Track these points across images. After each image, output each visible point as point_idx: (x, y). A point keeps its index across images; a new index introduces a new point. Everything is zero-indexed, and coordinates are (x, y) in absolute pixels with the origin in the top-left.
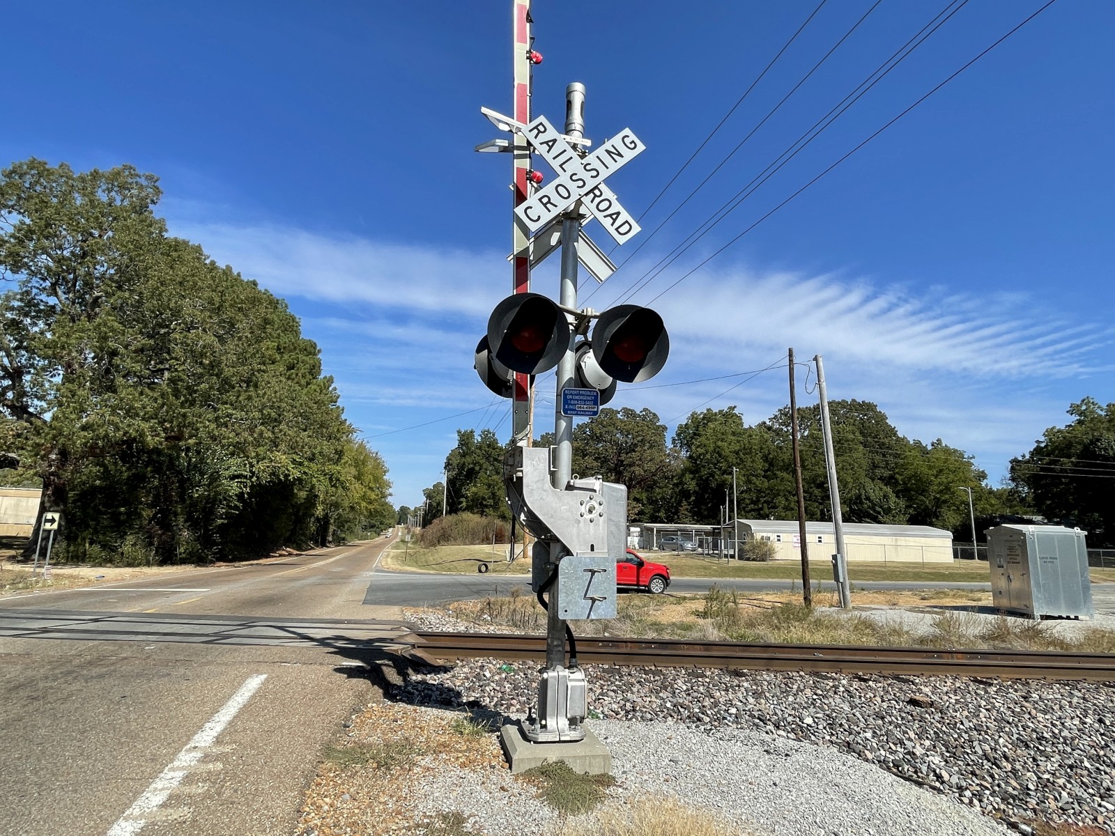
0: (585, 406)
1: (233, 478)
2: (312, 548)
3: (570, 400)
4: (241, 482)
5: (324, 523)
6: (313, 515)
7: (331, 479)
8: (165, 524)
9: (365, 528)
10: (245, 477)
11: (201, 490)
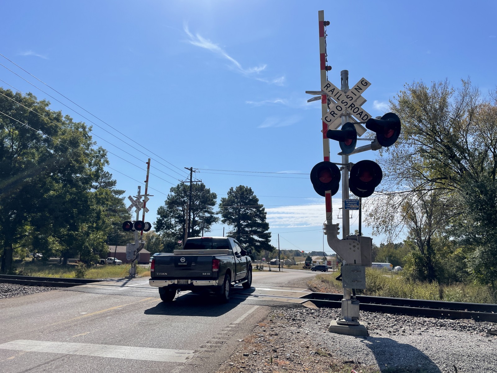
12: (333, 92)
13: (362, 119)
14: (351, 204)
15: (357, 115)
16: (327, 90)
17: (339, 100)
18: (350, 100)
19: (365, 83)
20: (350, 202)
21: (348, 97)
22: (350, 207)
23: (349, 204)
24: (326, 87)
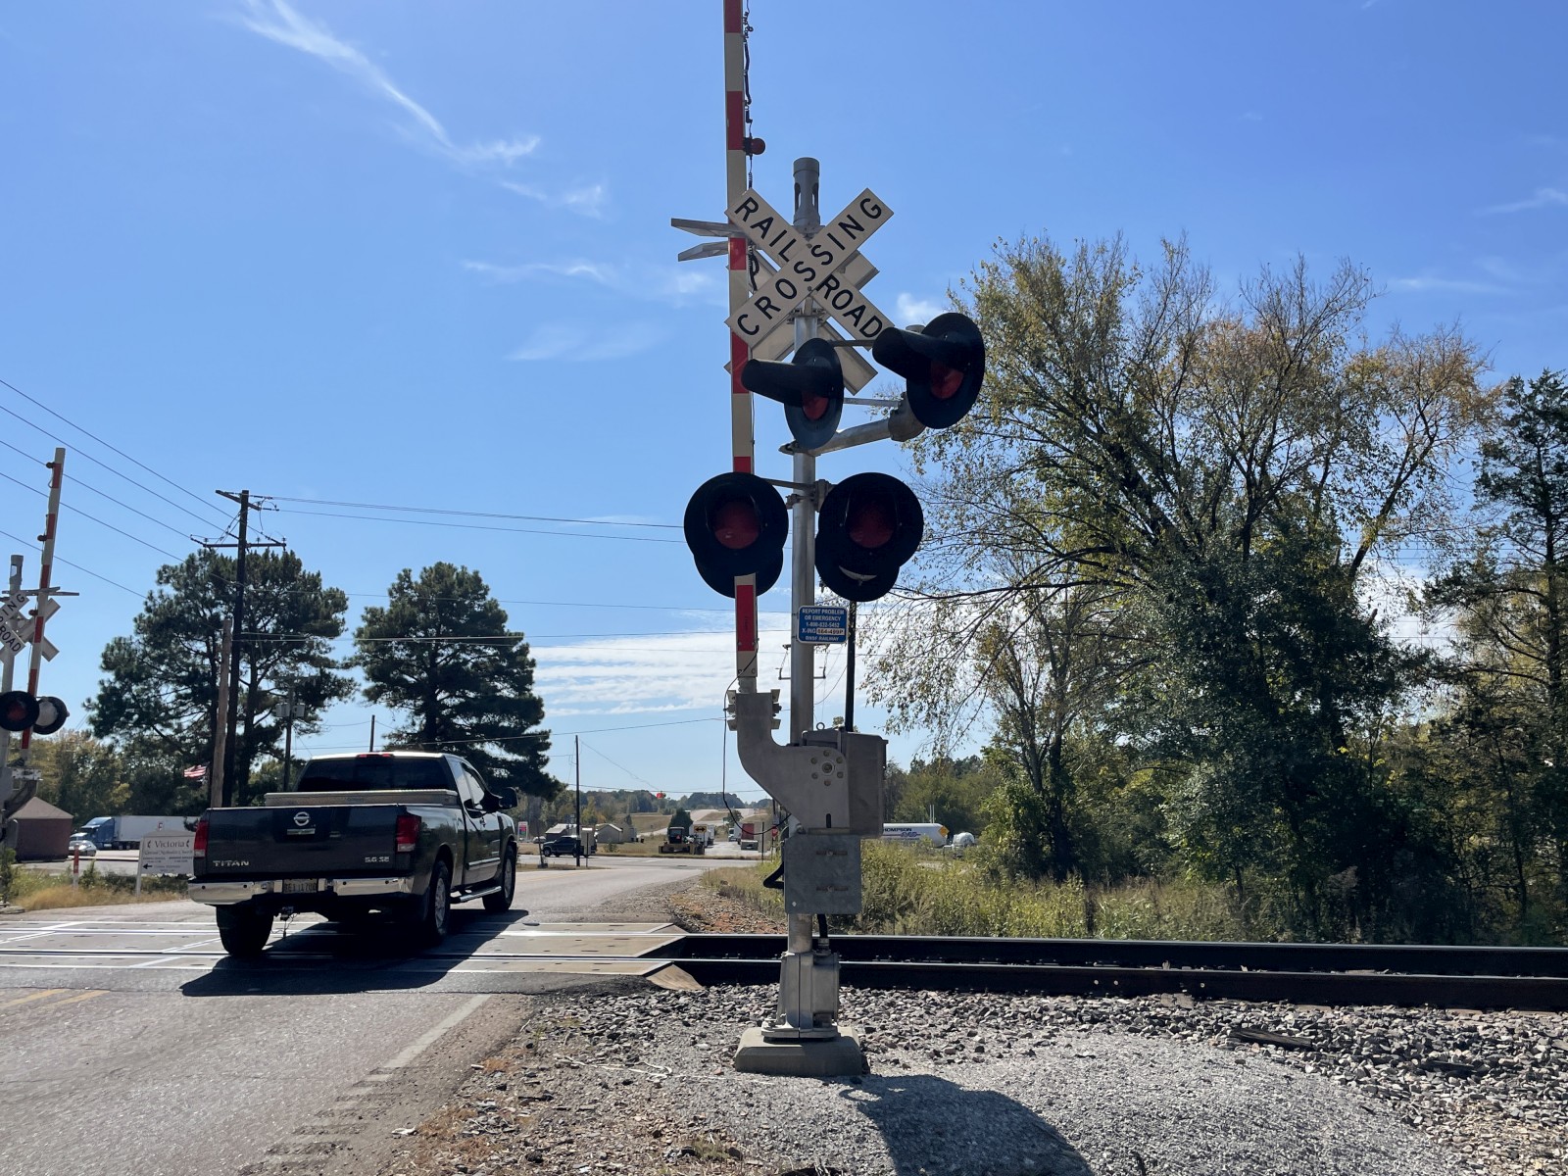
12: (765, 230)
13: (862, 330)
14: (819, 622)
15: (845, 315)
16: (745, 219)
17: (787, 260)
18: (823, 263)
19: (873, 209)
20: (818, 618)
21: (817, 251)
22: (815, 635)
23: (816, 624)
24: (744, 211)
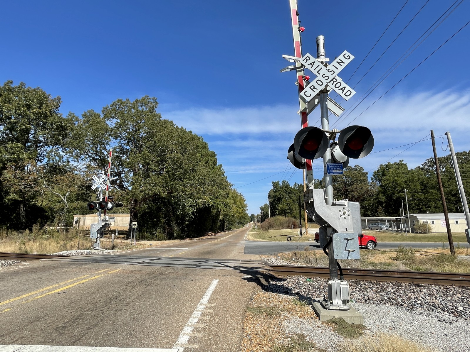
0: (337, 170)
1: (190, 206)
2: (220, 232)
3: (330, 168)
4: (193, 208)
5: (223, 222)
6: (219, 219)
7: (225, 205)
8: (169, 225)
9: (238, 224)
10: (194, 206)
11: (180, 211)
